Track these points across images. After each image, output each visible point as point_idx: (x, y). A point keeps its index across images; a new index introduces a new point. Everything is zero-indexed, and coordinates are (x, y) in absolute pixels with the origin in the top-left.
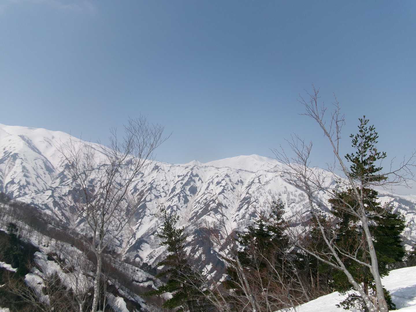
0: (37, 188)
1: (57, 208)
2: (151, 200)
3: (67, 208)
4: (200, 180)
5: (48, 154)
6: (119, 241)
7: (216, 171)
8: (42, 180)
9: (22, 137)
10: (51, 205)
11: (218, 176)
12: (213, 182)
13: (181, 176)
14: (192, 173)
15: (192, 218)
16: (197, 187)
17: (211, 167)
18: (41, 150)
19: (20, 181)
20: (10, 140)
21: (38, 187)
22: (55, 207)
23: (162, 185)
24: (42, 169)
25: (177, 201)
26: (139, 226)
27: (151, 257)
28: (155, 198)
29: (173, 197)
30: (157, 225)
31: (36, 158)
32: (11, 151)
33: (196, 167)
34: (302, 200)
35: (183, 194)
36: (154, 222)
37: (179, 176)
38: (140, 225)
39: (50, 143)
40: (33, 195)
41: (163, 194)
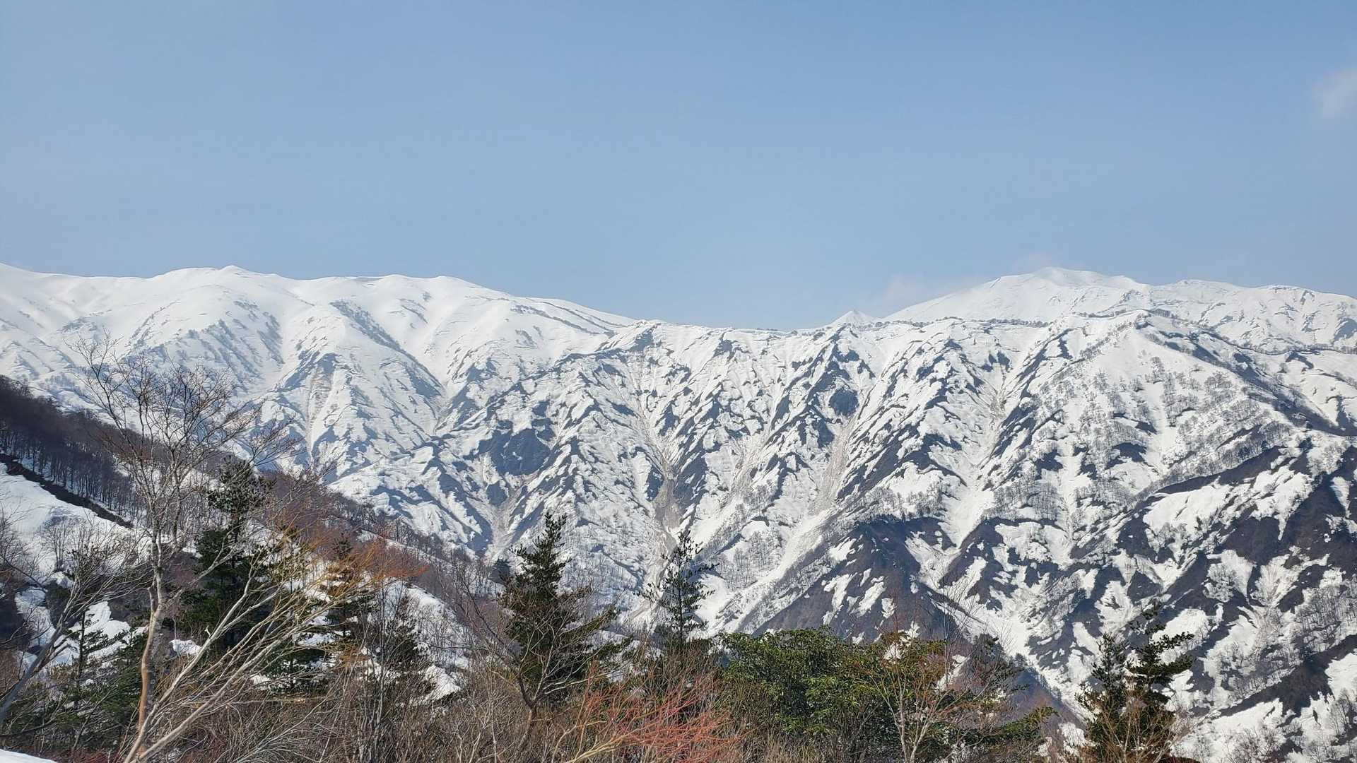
0: (398, 445)
1: (452, 496)
2: (717, 446)
3: (482, 494)
4: (865, 370)
5: (417, 347)
6: (634, 574)
7: (916, 335)
8: (409, 420)
9: (341, 307)
10: (435, 490)
11: (920, 351)
12: (906, 371)
13: (804, 363)
14: (836, 351)
15: (848, 490)
16: (855, 392)
17: (899, 325)
18: (398, 336)
19: (350, 429)
20: (310, 320)
21: (400, 442)
22: (446, 491)
23: (747, 399)
24: (406, 389)
25: (796, 441)
26: (688, 527)
27: (731, 617)
28: (730, 438)
29: (783, 429)
30: (741, 517)
31: (386, 362)
32: (316, 350)
33: (847, 330)
34: (1219, 399)
35: (813, 416)
36: (731, 509)
37: (796, 365)
38: (691, 523)
39: (419, 315)
40: (384, 464)
41: (753, 425)
